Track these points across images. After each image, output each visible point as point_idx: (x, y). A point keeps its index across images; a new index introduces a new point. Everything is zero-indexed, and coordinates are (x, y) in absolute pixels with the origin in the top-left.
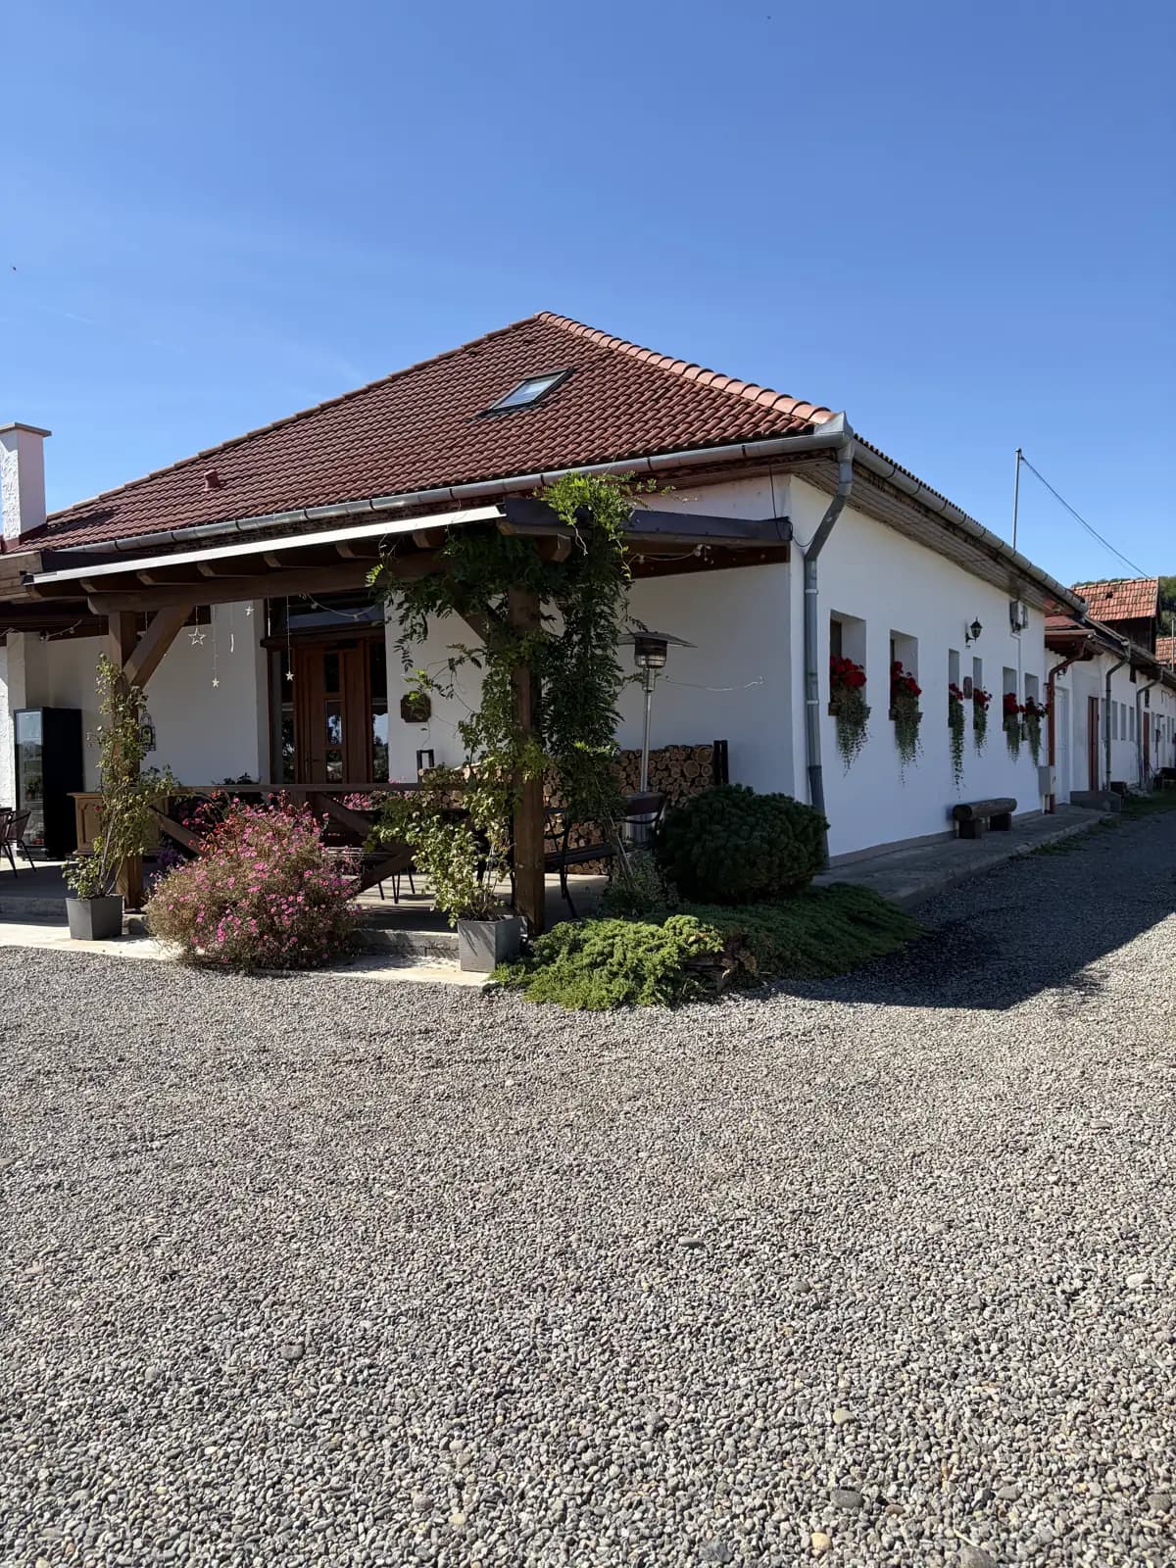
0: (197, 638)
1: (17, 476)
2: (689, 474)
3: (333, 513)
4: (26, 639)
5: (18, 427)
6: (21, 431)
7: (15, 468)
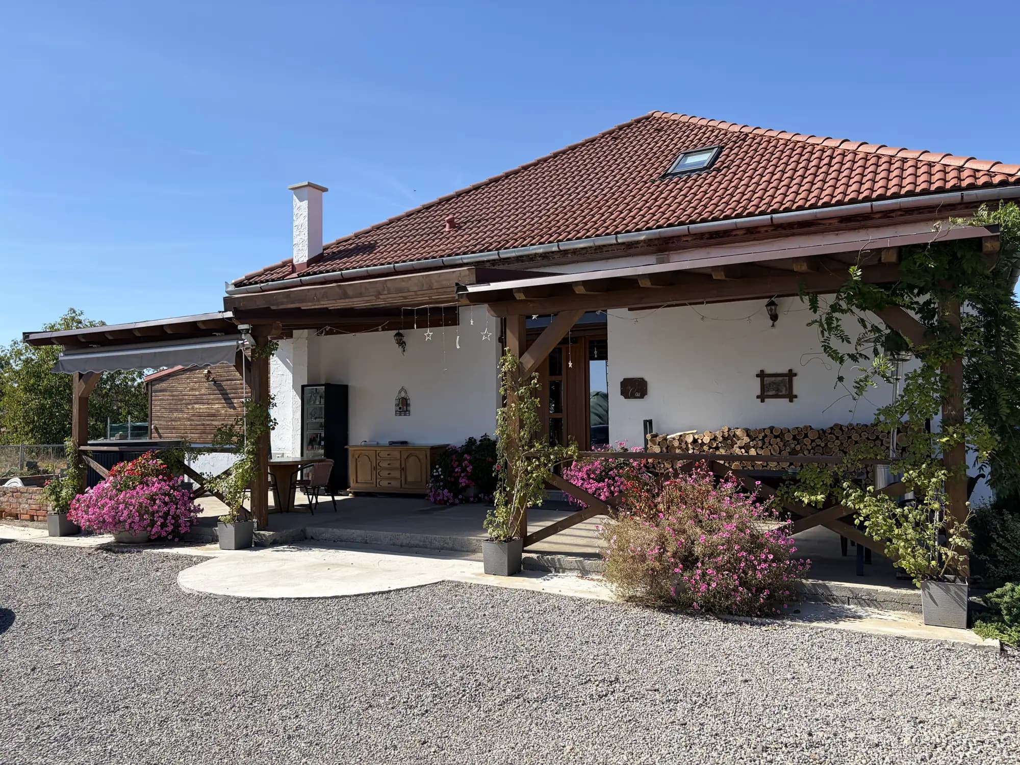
0: (486, 335)
1: (306, 219)
2: (901, 215)
3: (582, 246)
4: (309, 334)
5: (310, 185)
6: (311, 188)
7: (306, 213)
